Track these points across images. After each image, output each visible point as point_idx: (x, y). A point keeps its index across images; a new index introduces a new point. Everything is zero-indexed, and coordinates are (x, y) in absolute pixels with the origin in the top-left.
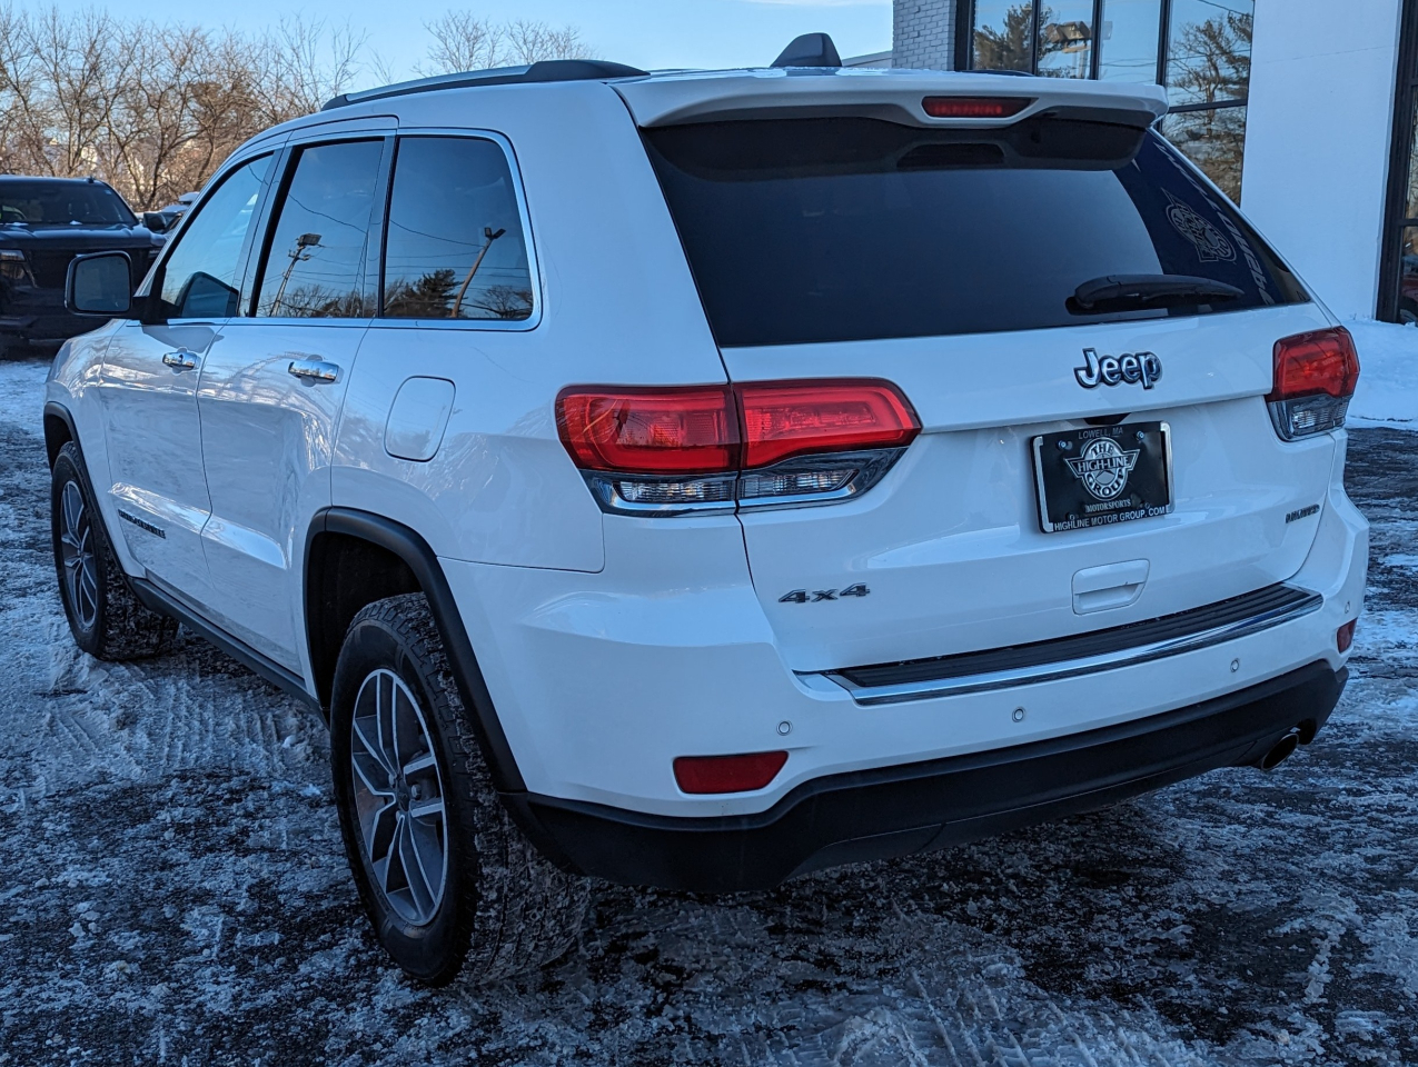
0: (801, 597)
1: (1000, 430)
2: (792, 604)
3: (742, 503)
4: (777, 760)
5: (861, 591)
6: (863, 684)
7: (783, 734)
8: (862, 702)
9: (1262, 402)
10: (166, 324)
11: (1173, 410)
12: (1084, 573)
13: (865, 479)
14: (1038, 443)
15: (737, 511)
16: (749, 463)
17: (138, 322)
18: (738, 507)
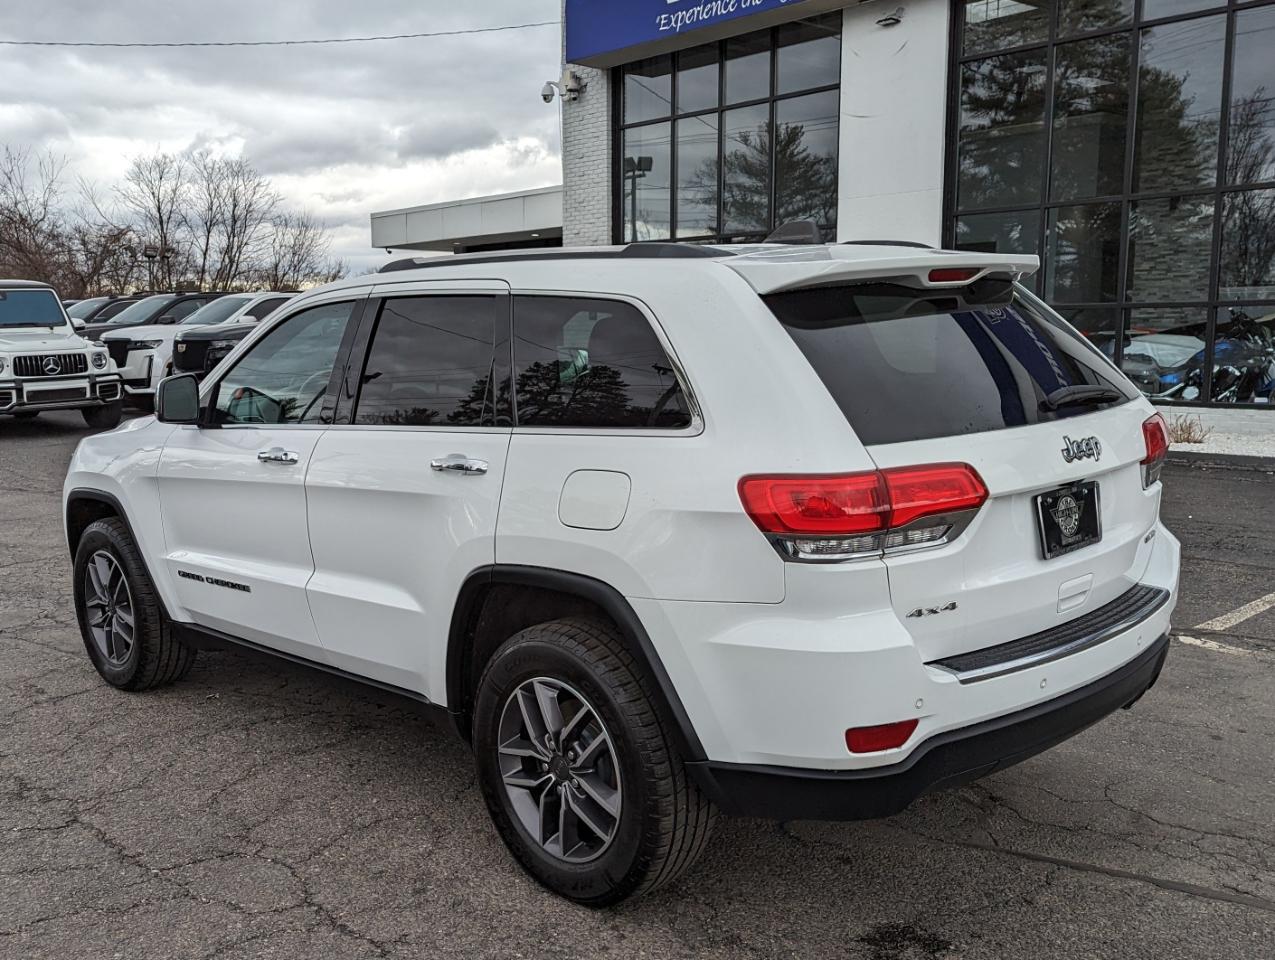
0: (919, 613)
1: (1020, 494)
2: (913, 618)
3: (886, 551)
4: (912, 725)
5: (953, 606)
6: (959, 669)
7: (918, 707)
8: (963, 682)
9: (1138, 465)
10: (221, 428)
11: (1104, 474)
12: (1064, 587)
13: (953, 531)
14: (1039, 500)
15: (882, 557)
16: (894, 524)
17: (196, 426)
18: (884, 554)
